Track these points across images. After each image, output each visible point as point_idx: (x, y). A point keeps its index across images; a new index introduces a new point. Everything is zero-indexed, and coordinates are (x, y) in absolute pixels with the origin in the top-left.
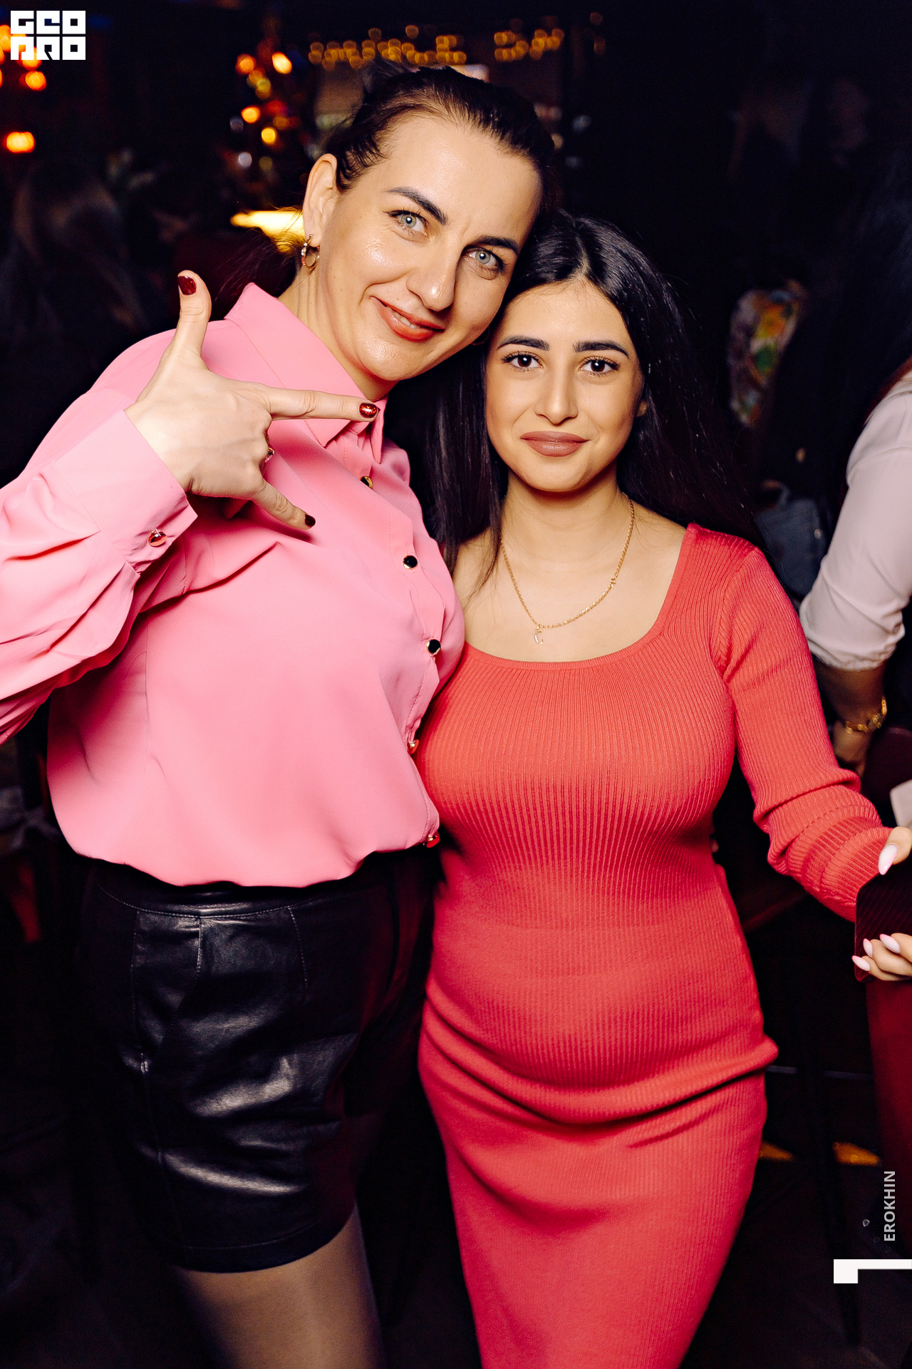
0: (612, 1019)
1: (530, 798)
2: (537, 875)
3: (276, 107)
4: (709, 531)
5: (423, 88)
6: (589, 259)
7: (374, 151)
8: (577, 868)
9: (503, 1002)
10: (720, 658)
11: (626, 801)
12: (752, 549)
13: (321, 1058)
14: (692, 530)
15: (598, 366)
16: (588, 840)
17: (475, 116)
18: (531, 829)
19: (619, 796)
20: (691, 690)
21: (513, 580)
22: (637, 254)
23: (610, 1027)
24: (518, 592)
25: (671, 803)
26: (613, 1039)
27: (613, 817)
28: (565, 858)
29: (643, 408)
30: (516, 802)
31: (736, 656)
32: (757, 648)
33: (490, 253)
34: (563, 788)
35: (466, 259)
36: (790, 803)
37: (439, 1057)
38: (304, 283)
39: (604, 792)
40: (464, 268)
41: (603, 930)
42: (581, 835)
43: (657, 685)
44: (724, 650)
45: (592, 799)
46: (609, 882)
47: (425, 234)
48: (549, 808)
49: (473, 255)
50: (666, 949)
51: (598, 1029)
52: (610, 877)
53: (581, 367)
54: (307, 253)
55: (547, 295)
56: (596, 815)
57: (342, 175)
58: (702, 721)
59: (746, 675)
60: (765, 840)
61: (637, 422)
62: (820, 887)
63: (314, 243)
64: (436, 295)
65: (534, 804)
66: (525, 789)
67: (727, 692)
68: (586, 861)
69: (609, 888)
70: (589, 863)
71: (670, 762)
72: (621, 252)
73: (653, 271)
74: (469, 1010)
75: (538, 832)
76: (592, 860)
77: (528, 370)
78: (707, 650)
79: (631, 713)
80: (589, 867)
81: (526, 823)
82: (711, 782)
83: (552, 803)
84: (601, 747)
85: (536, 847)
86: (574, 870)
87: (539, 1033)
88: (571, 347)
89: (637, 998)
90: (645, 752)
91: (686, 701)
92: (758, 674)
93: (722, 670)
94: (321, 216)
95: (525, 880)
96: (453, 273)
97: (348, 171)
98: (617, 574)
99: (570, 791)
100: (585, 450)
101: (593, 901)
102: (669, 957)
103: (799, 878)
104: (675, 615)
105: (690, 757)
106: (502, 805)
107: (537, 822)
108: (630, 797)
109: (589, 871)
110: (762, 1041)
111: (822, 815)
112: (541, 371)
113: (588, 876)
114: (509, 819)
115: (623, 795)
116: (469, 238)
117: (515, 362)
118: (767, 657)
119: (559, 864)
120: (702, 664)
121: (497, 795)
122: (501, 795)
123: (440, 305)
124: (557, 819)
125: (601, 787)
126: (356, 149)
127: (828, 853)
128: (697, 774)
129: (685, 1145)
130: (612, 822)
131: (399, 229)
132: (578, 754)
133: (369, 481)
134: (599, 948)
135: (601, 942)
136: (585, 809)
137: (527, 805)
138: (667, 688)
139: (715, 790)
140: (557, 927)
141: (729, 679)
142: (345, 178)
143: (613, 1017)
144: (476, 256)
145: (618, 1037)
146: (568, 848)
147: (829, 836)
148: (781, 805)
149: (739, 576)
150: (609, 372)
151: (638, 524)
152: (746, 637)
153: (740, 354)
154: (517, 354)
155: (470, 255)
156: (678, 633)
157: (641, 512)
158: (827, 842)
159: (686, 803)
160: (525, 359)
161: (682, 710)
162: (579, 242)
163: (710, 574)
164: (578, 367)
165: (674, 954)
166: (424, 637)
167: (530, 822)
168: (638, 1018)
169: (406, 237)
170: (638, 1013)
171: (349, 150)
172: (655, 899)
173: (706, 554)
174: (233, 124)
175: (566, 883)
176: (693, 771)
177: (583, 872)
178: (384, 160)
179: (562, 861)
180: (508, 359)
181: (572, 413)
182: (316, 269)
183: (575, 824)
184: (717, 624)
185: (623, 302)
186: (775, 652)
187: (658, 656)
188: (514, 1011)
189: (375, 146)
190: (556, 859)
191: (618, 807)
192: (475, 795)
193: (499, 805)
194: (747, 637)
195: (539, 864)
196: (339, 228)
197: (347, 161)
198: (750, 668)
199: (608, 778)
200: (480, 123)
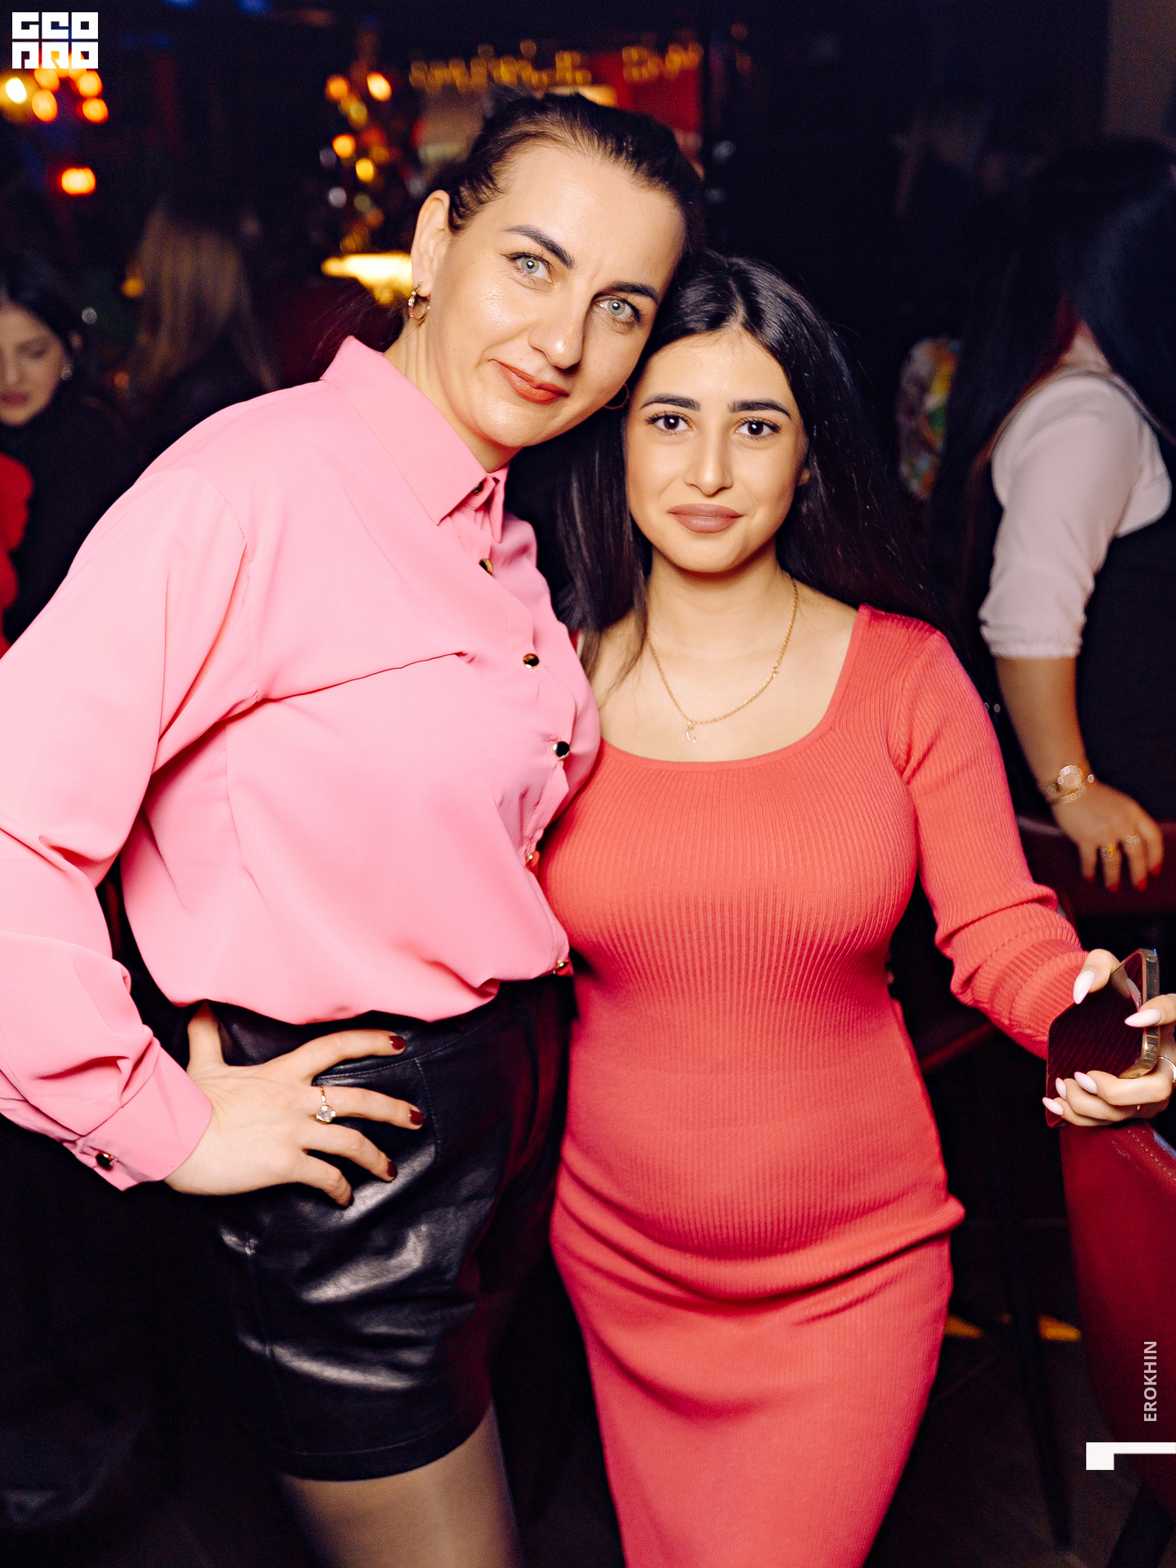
0: (774, 1177)
1: (684, 919)
2: (691, 1011)
3: (373, 139)
4: (883, 613)
5: (547, 114)
6: (746, 306)
7: (491, 186)
8: (738, 1003)
9: (648, 1159)
10: (899, 756)
11: (796, 919)
12: (934, 633)
13: (453, 1228)
14: (865, 612)
15: (756, 428)
16: (751, 969)
17: (606, 144)
18: (685, 956)
19: (787, 915)
20: (867, 793)
21: (660, 670)
22: (797, 298)
23: (771, 1187)
24: (666, 683)
25: (846, 922)
26: (775, 1200)
27: (781, 939)
28: (724, 991)
29: (806, 476)
30: (668, 923)
31: (916, 756)
32: (941, 745)
33: (624, 301)
34: (722, 905)
35: (596, 309)
36: (976, 923)
37: (575, 1227)
38: (412, 338)
39: (770, 911)
40: (595, 322)
41: (766, 1074)
42: (743, 963)
43: (828, 787)
44: (904, 748)
45: (756, 918)
46: (775, 1019)
47: (550, 281)
48: (707, 931)
49: (605, 305)
50: (837, 1095)
51: (758, 1189)
52: (776, 1013)
53: (736, 430)
54: (415, 303)
55: (697, 347)
56: (761, 937)
57: (455, 214)
58: (881, 828)
59: (928, 776)
60: (948, 966)
61: (799, 492)
62: (1010, 1019)
63: (423, 292)
64: (562, 350)
65: (689, 927)
66: (679, 908)
67: (908, 795)
68: (749, 994)
69: (774, 1026)
70: (752, 997)
71: (845, 874)
72: (781, 297)
73: (817, 318)
74: (608, 1169)
75: (693, 958)
76: (756, 992)
77: (676, 434)
78: (885, 748)
79: (800, 818)
80: (752, 1002)
81: (680, 948)
82: (892, 897)
83: (710, 925)
84: (766, 858)
85: (691, 978)
86: (734, 1005)
87: (689, 1194)
88: (726, 407)
89: (803, 1152)
90: (816, 862)
91: (862, 805)
92: (942, 774)
93: (901, 773)
94: (432, 260)
95: (677, 1017)
96: (581, 324)
97: (462, 210)
98: (779, 662)
99: (731, 910)
100: (740, 527)
101: (755, 1042)
102: (840, 1104)
103: (986, 1009)
104: (847, 707)
105: (868, 868)
106: (652, 928)
107: (692, 948)
108: (800, 915)
109: (751, 1006)
110: (946, 1200)
111: (1013, 937)
112: (691, 434)
113: (750, 1012)
114: (659, 944)
115: (792, 913)
116: (599, 284)
117: (661, 423)
118: (953, 756)
119: (717, 997)
120: (880, 763)
121: (646, 916)
122: (650, 916)
123: (566, 362)
124: (716, 943)
125: (766, 905)
126: (471, 184)
127: (1019, 980)
128: (876, 888)
129: (859, 1321)
130: (780, 946)
131: (518, 276)
132: (740, 867)
133: (488, 564)
134: (760, 1094)
135: (763, 1088)
136: (748, 930)
137: (681, 927)
138: (839, 789)
139: (897, 906)
140: (711, 1072)
141: (908, 782)
142: (458, 218)
143: (775, 1174)
144: (609, 307)
145: (781, 1197)
146: (728, 978)
147: (1021, 961)
148: (967, 925)
149: (919, 662)
150: (769, 435)
151: (803, 607)
152: (928, 732)
153: (912, 412)
154: (663, 414)
155: (601, 305)
156: (851, 727)
157: (806, 592)
158: (1018, 967)
159: (865, 921)
160: (672, 421)
161: (857, 815)
162: (733, 287)
163: (887, 660)
164: (733, 429)
165: (846, 1101)
166: (552, 738)
167: (684, 948)
168: (803, 1175)
169: (527, 284)
170: (804, 1170)
171: (463, 185)
172: (827, 1038)
173: (881, 638)
174: (324, 157)
175: (724, 1021)
176: (872, 885)
177: (744, 1007)
178: (501, 195)
179: (720, 994)
180: (653, 420)
181: (727, 484)
182: (427, 321)
183: (736, 949)
184: (896, 718)
185: (782, 353)
186: (961, 749)
187: (828, 754)
188: (660, 1170)
189: (491, 179)
190: (713, 992)
191: (786, 927)
192: (621, 916)
193: (648, 929)
194: (930, 733)
195: (694, 998)
196: (451, 275)
197: (460, 198)
198: (933, 768)
199: (775, 893)
200: (611, 153)
